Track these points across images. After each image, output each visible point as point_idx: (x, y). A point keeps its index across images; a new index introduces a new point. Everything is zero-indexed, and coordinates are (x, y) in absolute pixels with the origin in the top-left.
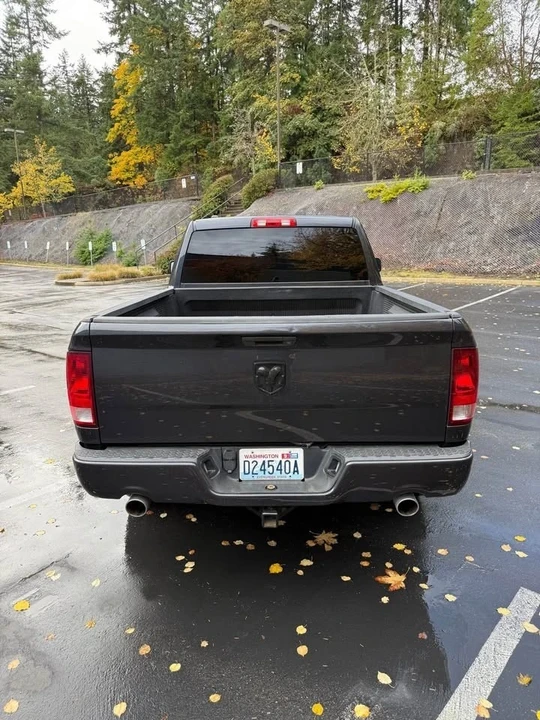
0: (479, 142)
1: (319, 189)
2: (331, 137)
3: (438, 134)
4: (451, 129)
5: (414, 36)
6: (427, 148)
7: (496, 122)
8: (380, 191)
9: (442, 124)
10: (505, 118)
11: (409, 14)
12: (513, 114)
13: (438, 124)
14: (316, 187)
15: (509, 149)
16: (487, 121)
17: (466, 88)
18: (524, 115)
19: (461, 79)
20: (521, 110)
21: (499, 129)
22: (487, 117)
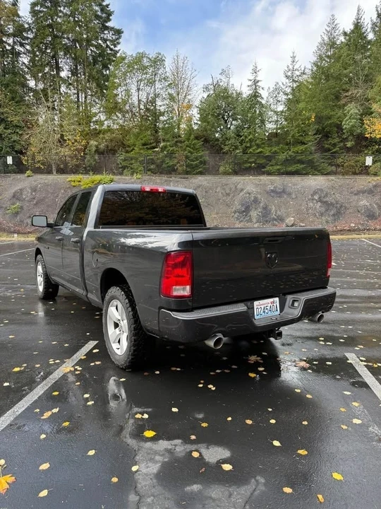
0: (121, 157)
1: (29, 176)
2: (14, 141)
3: (94, 149)
4: (102, 146)
5: (70, 84)
6: (88, 156)
7: (129, 146)
8: (79, 181)
9: (96, 143)
10: (135, 145)
11: (63, 70)
12: (139, 143)
13: (93, 143)
14: (26, 175)
15: (139, 164)
16: (124, 145)
17: (106, 122)
18: (144, 145)
19: (103, 117)
20: (143, 142)
21: (132, 151)
22: (122, 143)
